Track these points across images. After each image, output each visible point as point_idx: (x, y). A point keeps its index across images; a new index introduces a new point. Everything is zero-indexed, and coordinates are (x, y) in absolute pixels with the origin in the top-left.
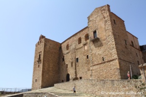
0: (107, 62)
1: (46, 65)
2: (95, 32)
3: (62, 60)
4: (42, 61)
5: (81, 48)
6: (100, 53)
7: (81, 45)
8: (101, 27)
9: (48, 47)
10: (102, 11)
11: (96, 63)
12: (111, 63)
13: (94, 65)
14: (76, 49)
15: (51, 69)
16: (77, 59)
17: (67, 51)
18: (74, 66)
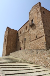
0: (39, 38)
1: (9, 43)
2: (32, 21)
3: (18, 40)
4: (7, 41)
5: (27, 32)
6: (35, 33)
7: (27, 30)
8: (35, 17)
9: (10, 33)
10: (36, 7)
11: (32, 40)
12: (41, 39)
14: (24, 33)
15: (11, 45)
16: (25, 39)
17: (21, 35)
18: (23, 43)
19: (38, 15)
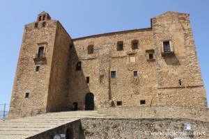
0: (188, 87)
5: (122, 57)
6: (176, 73)
7: (124, 53)
8: (178, 40)
10: (179, 19)
11: (167, 85)
12: (194, 89)
13: (165, 88)
17: (90, 56)
19: (185, 39)
